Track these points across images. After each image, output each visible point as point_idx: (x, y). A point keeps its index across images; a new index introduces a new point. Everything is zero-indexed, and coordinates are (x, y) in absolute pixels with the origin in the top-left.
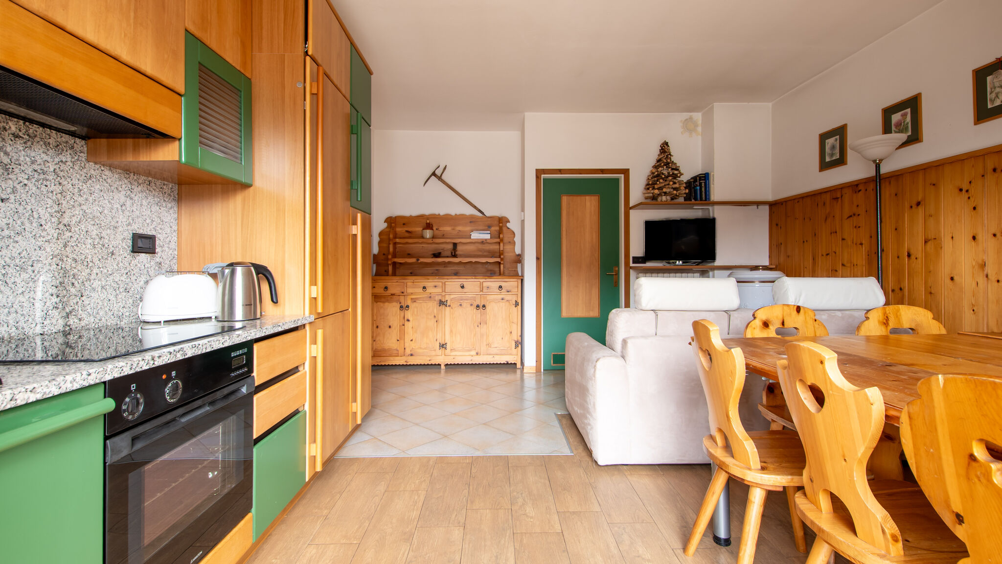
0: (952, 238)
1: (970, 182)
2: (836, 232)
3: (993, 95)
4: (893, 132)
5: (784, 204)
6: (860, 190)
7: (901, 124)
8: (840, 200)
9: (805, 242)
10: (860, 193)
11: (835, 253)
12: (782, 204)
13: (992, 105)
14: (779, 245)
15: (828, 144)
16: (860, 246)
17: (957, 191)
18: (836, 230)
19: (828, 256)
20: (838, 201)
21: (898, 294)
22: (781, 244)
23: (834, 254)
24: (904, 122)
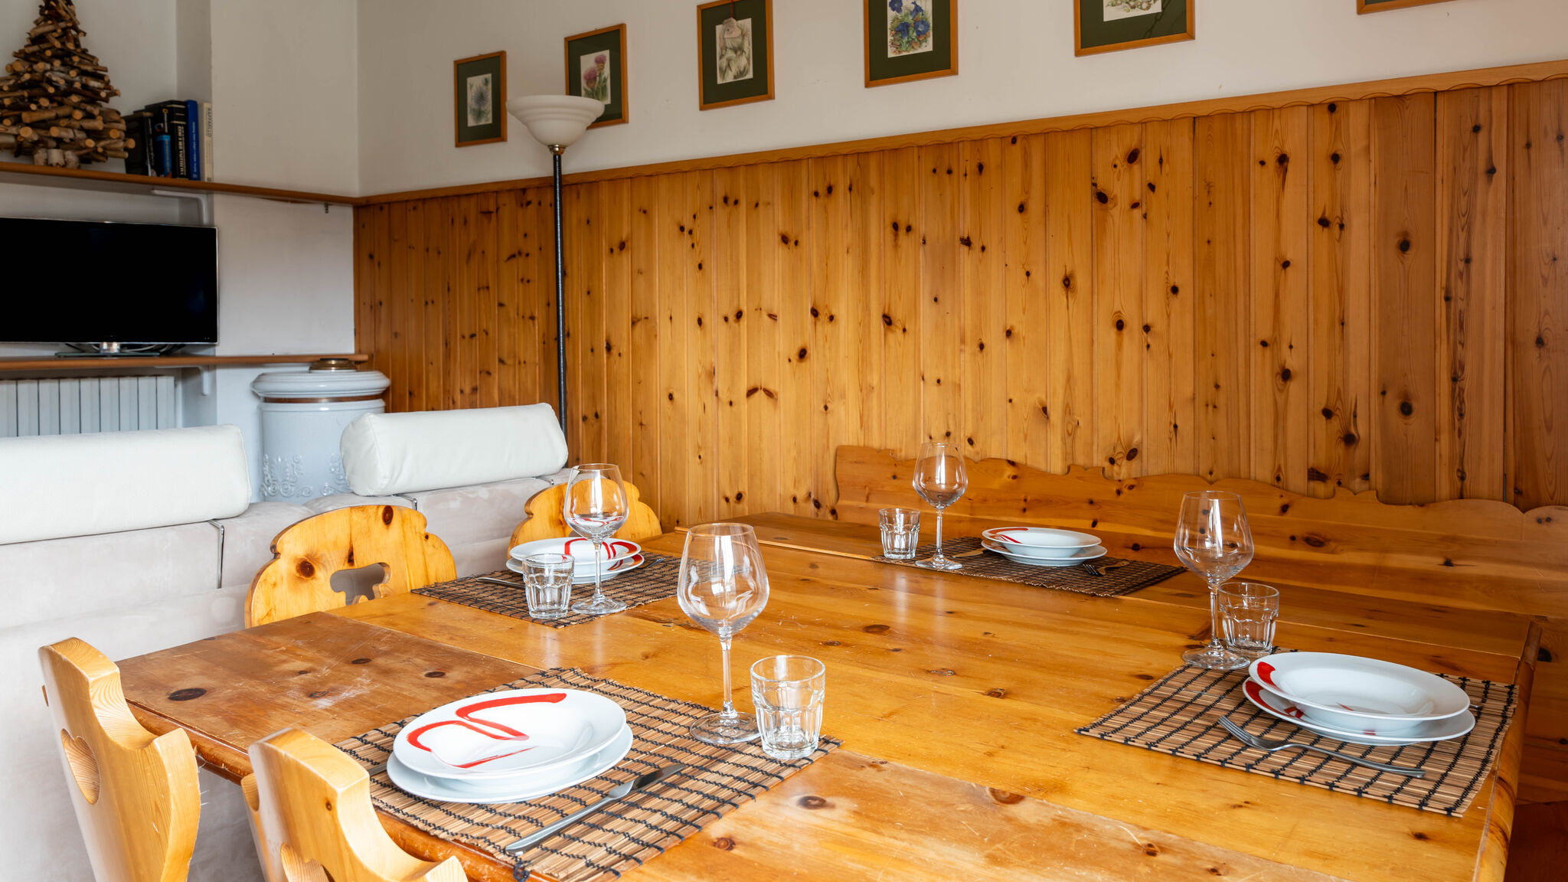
0: (671, 318)
1: (695, 217)
2: (488, 288)
3: (725, 64)
4: (583, 92)
5: (386, 208)
6: (529, 203)
7: (595, 79)
8: (494, 216)
9: (430, 303)
10: (530, 206)
11: (487, 333)
12: (381, 208)
13: (723, 78)
14: (376, 307)
15: (471, 86)
16: (531, 321)
17: (677, 229)
18: (488, 283)
19: (474, 338)
20: (490, 219)
21: (593, 426)
22: (381, 304)
23: (484, 334)
24: (600, 75)
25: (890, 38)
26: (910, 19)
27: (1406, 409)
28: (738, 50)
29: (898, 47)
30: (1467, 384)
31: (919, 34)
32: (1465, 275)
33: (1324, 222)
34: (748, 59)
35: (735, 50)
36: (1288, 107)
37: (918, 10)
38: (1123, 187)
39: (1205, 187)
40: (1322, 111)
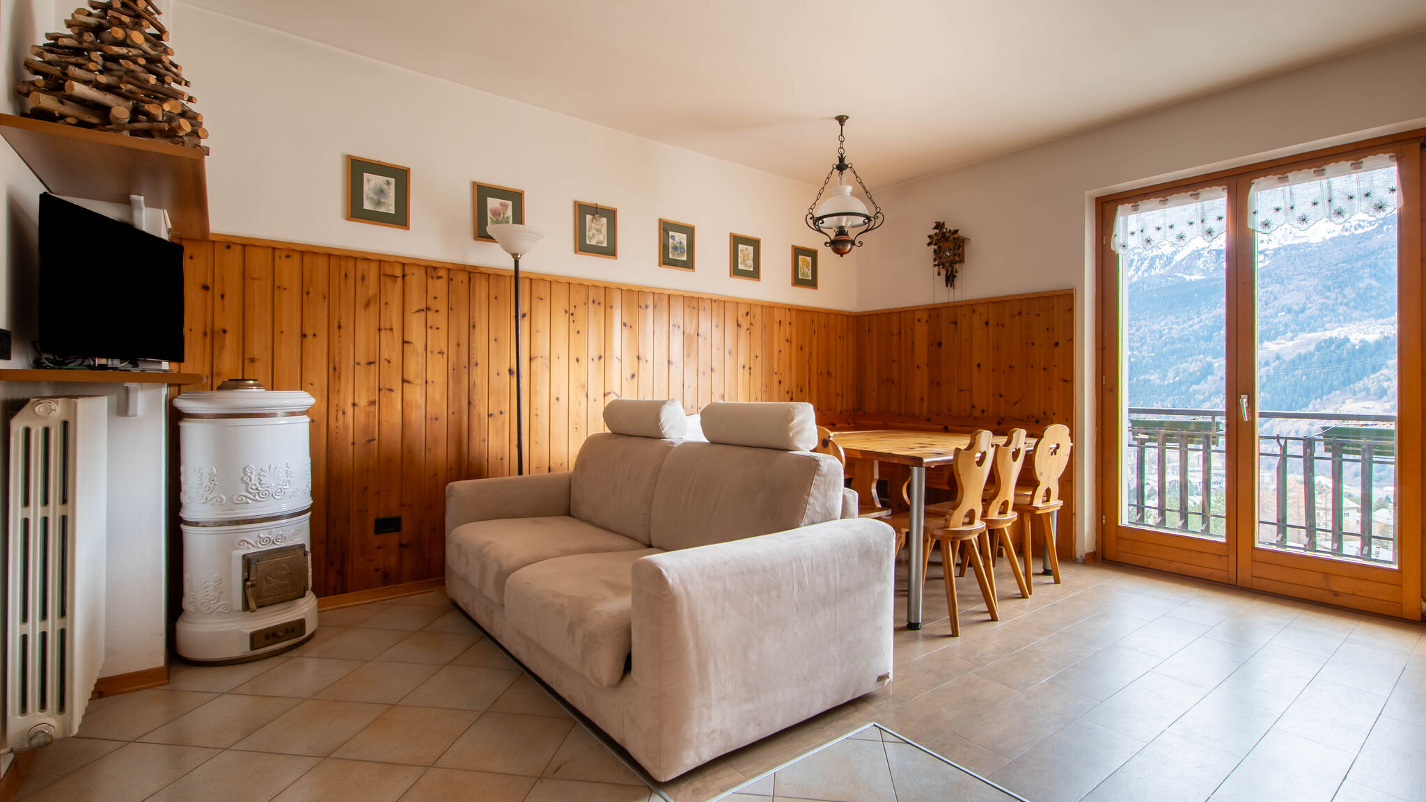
0: (558, 358)
1: (575, 307)
2: (391, 329)
3: (591, 235)
4: (488, 219)
5: (237, 248)
6: (440, 277)
7: (499, 215)
8: (400, 280)
9: (310, 337)
11: (389, 362)
12: (228, 247)
13: (590, 242)
15: (369, 181)
17: (564, 312)
18: (391, 325)
19: (372, 365)
20: (396, 281)
21: (498, 419)
23: (386, 362)
24: (503, 214)
25: (670, 250)
26: (678, 245)
27: (801, 390)
28: (599, 231)
29: (674, 255)
30: (811, 384)
31: (681, 252)
32: (811, 357)
33: (787, 340)
34: (604, 237)
35: (597, 230)
36: (782, 308)
37: (681, 243)
38: (745, 323)
39: (764, 326)
40: (787, 311)
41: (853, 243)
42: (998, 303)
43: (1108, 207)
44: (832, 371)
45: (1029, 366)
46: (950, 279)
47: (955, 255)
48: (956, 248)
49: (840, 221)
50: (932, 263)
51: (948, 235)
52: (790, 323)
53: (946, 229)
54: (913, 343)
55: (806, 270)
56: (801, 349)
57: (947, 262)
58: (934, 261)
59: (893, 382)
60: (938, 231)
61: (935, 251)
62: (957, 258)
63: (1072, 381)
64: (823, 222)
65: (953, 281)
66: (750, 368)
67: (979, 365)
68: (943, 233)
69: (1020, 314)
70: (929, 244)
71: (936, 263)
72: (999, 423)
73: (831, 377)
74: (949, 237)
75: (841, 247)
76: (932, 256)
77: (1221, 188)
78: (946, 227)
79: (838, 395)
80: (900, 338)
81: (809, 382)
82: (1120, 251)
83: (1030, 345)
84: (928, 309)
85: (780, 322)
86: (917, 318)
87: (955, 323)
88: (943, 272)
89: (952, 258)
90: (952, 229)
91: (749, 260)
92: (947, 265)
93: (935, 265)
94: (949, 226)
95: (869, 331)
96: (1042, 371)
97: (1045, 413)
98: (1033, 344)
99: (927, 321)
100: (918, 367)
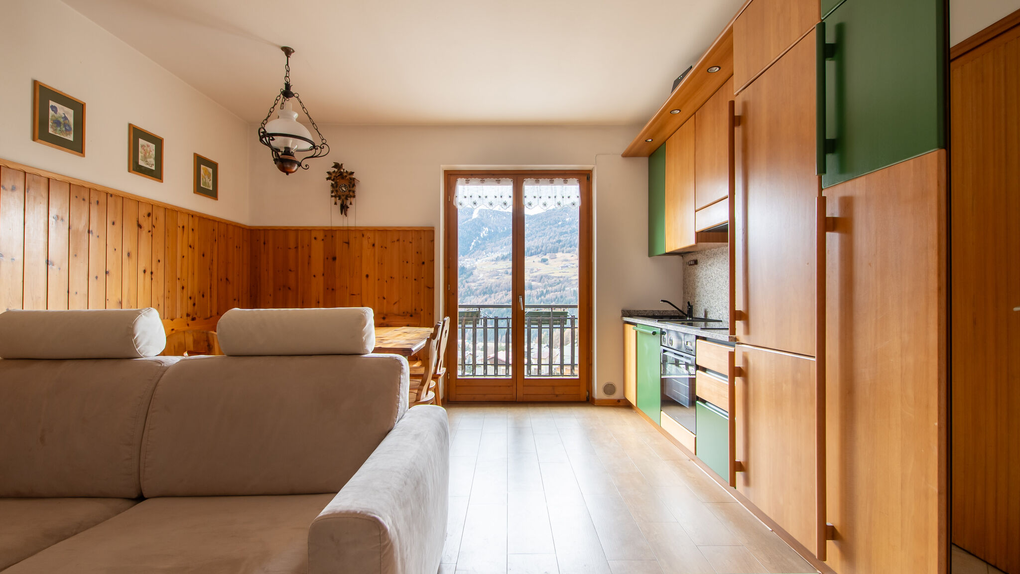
25: (50, 124)
26: (62, 120)
27: (203, 296)
29: (55, 130)
30: (212, 289)
31: (66, 129)
32: (212, 264)
33: (190, 246)
36: (186, 213)
37: (65, 118)
38: (146, 224)
39: (166, 230)
40: (190, 217)
41: (300, 165)
42: (384, 231)
43: (452, 178)
44: (230, 278)
45: (405, 278)
46: (344, 209)
47: (350, 191)
48: (351, 186)
49: (287, 142)
50: (329, 194)
51: (345, 174)
52: (193, 230)
53: (344, 170)
54: (310, 257)
55: (208, 180)
56: (203, 255)
57: (343, 196)
58: (332, 193)
59: (289, 288)
60: (336, 170)
61: (332, 185)
62: (351, 193)
63: (433, 288)
64: (273, 139)
65: (347, 210)
66: (152, 273)
67: (367, 276)
68: (341, 172)
69: (398, 240)
70: (328, 179)
71: (333, 194)
72: (384, 318)
73: (230, 283)
74: (346, 176)
75: (288, 166)
76: (330, 189)
77: (510, 180)
78: (343, 168)
79: (235, 300)
80: (297, 252)
81: (210, 288)
82: (459, 207)
83: (405, 262)
84: (324, 230)
85: (183, 227)
86: (313, 236)
87: (348, 243)
88: (339, 202)
89: (347, 193)
90: (349, 171)
91: (151, 157)
92: (343, 198)
93: (332, 196)
94: (347, 168)
95: (264, 243)
96: (414, 281)
97: (415, 310)
98: (407, 262)
99: (323, 240)
100: (314, 276)
